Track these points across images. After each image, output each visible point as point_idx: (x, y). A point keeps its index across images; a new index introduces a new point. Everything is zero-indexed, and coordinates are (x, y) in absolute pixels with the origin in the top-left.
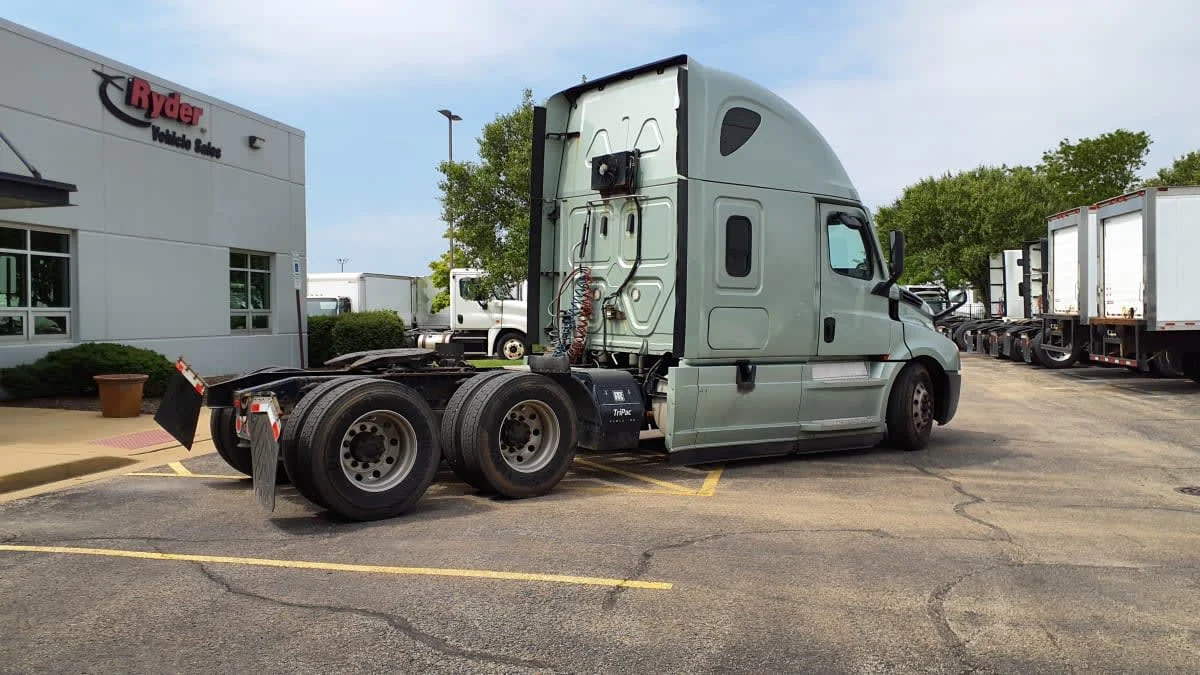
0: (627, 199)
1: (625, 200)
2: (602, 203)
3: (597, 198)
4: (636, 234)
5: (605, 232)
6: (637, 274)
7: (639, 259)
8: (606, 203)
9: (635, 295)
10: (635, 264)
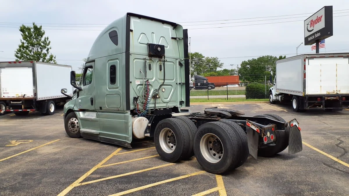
0: (159, 60)
1: (158, 60)
2: (149, 59)
3: (147, 58)
4: (163, 71)
5: (150, 69)
6: (164, 84)
7: (164, 79)
8: (150, 59)
9: (163, 90)
10: (164, 81)
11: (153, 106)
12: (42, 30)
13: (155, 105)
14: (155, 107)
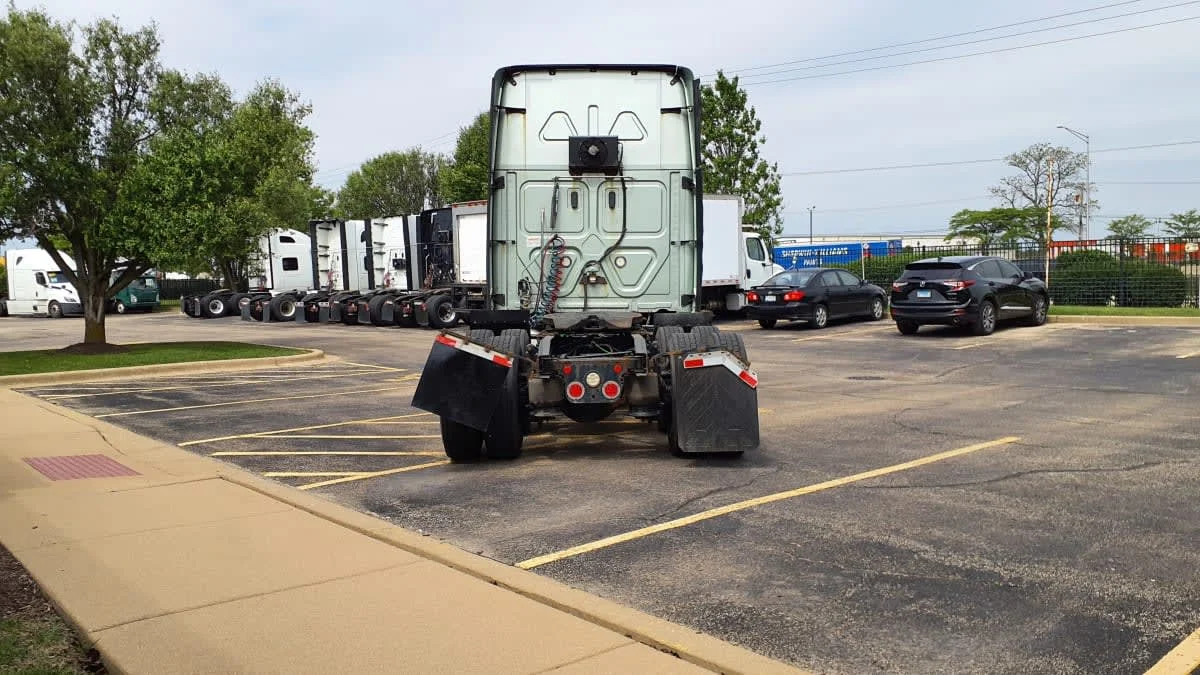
0: (606, 178)
1: (604, 180)
2: (571, 179)
3: (566, 176)
4: (619, 209)
5: (574, 205)
6: (623, 244)
7: (623, 233)
8: (576, 180)
9: (620, 262)
10: (622, 236)
11: (581, 304)
12: (738, 89)
13: (586, 302)
14: (585, 308)
